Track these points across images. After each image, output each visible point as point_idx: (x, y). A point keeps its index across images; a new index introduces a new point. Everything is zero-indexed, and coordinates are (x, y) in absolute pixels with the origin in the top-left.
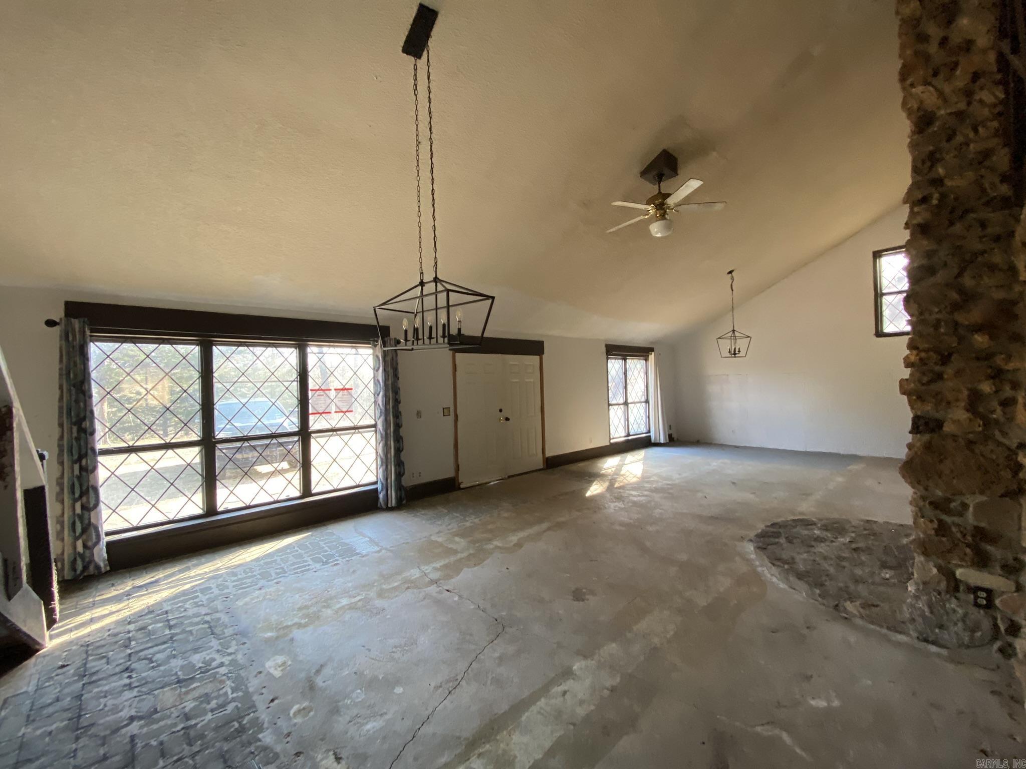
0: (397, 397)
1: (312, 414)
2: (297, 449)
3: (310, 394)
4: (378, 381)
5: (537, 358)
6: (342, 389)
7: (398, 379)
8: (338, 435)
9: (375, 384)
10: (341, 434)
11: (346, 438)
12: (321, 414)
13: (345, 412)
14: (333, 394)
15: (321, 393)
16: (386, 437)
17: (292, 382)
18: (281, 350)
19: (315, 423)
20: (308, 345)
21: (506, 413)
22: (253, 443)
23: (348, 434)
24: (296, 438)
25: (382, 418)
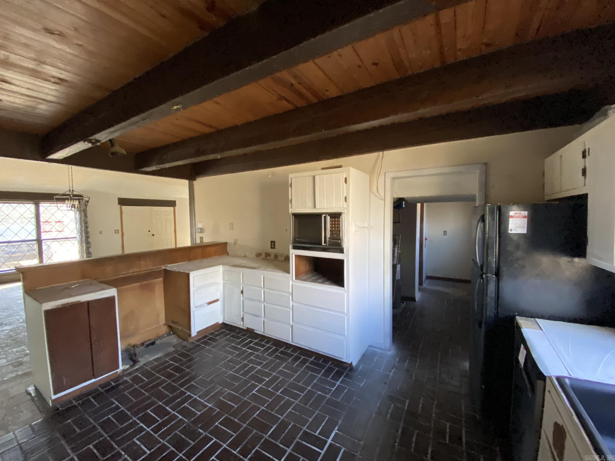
0: (87, 225)
1: (43, 232)
2: (36, 247)
3: (42, 224)
4: (77, 218)
5: (172, 208)
6: (58, 222)
7: (87, 217)
8: (57, 241)
9: (75, 220)
10: (59, 241)
11: (61, 243)
12: (48, 232)
13: (60, 232)
14: (53, 223)
15: (47, 223)
16: (81, 243)
17: (32, 218)
18: (25, 205)
19: (44, 236)
20: (39, 203)
21: (151, 233)
22: (13, 244)
23: (63, 241)
24: (35, 242)
25: (79, 234)
